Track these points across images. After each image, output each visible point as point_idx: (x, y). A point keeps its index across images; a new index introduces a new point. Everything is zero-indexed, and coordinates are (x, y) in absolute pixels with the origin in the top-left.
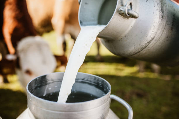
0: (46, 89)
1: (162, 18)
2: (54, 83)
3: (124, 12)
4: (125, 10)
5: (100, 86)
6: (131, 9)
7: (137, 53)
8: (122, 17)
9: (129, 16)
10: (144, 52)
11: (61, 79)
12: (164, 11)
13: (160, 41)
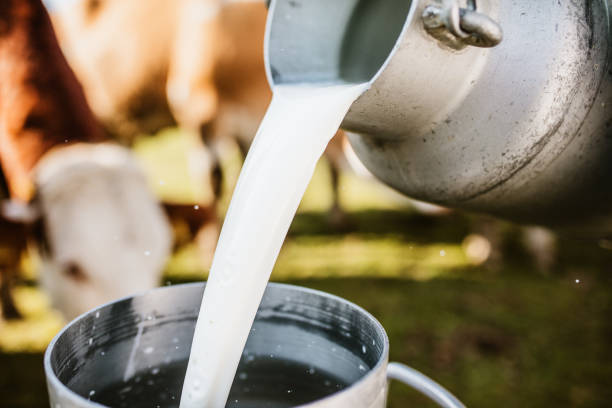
0: (133, 354)
1: (590, 47)
2: (164, 326)
3: (446, 22)
4: (450, 12)
5: (343, 333)
6: (471, 8)
7: (494, 187)
8: (436, 41)
9: (464, 35)
10: (522, 183)
11: (192, 312)
12: (596, 21)
13: (581, 138)
